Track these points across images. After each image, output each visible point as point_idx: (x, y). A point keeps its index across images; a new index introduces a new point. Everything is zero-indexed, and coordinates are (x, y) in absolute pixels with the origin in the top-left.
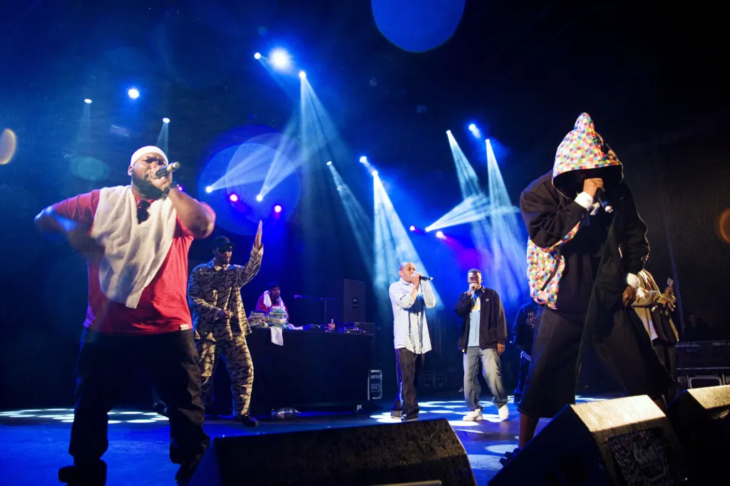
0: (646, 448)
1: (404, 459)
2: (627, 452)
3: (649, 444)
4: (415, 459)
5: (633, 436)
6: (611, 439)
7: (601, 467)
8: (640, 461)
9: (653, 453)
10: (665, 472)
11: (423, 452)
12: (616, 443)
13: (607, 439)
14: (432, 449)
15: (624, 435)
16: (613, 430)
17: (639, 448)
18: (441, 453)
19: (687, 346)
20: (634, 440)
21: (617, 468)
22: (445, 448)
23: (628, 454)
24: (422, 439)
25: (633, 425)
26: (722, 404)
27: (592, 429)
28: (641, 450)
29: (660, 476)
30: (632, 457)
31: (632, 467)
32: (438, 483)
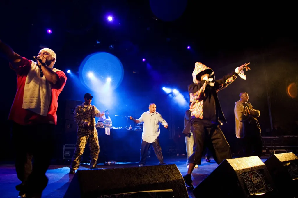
0: (257, 177)
1: (158, 180)
2: (249, 179)
3: (258, 176)
4: (162, 180)
5: (252, 172)
6: (242, 173)
7: (238, 184)
8: (254, 183)
9: (260, 179)
10: (264, 187)
11: (165, 178)
12: (245, 175)
13: (241, 173)
14: (169, 177)
15: (248, 172)
16: (244, 170)
17: (254, 177)
18: (173, 178)
19: (274, 137)
20: (252, 174)
21: (245, 185)
22: (174, 176)
23: (250, 179)
24: (165, 172)
25: (252, 168)
26: (287, 160)
27: (235, 169)
28: (255, 178)
29: (262, 189)
30: (251, 181)
31: (251, 185)
32: (171, 190)
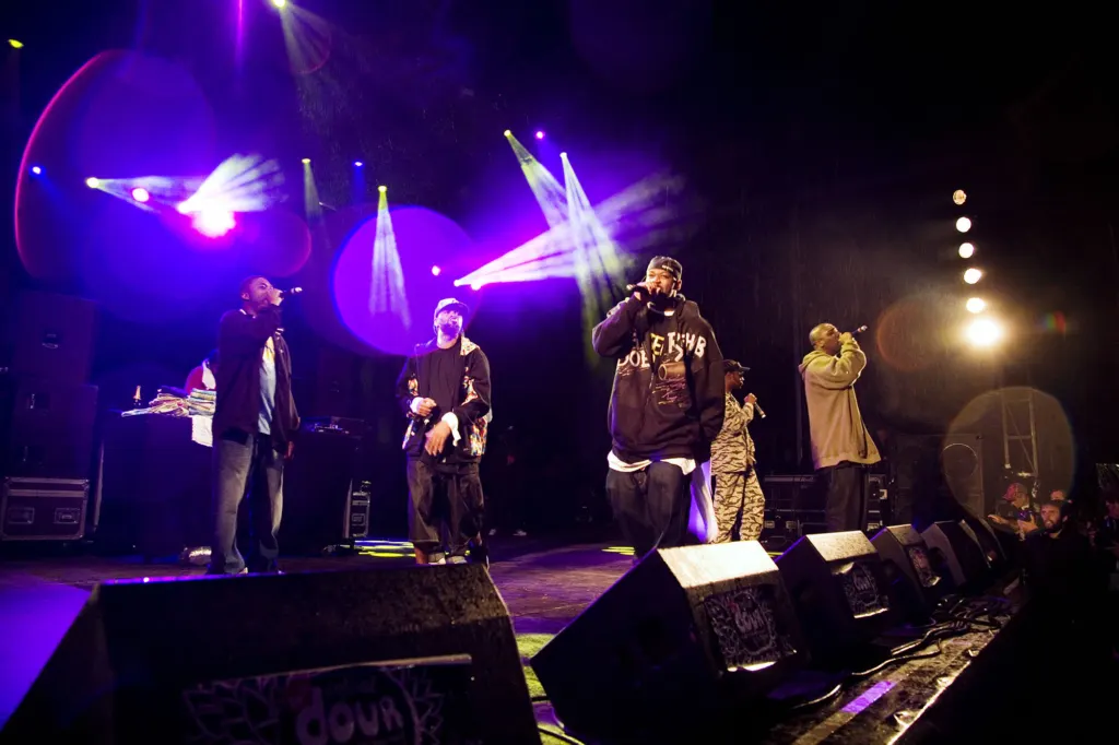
0: (750, 611)
1: (417, 621)
2: (726, 616)
3: (755, 606)
4: (432, 622)
5: (736, 595)
6: (707, 599)
7: (692, 635)
8: (742, 629)
9: (759, 618)
10: (771, 643)
11: (446, 613)
12: (714, 604)
13: (702, 599)
14: (459, 608)
15: (725, 594)
16: (712, 585)
17: (742, 611)
18: (473, 614)
19: (803, 480)
20: (737, 600)
21: (714, 637)
22: (477, 607)
23: (729, 619)
24: (444, 593)
25: (738, 580)
26: (845, 556)
27: (685, 584)
28: (745, 614)
29: (765, 649)
30: (732, 623)
31: (732, 637)
32: (465, 657)
